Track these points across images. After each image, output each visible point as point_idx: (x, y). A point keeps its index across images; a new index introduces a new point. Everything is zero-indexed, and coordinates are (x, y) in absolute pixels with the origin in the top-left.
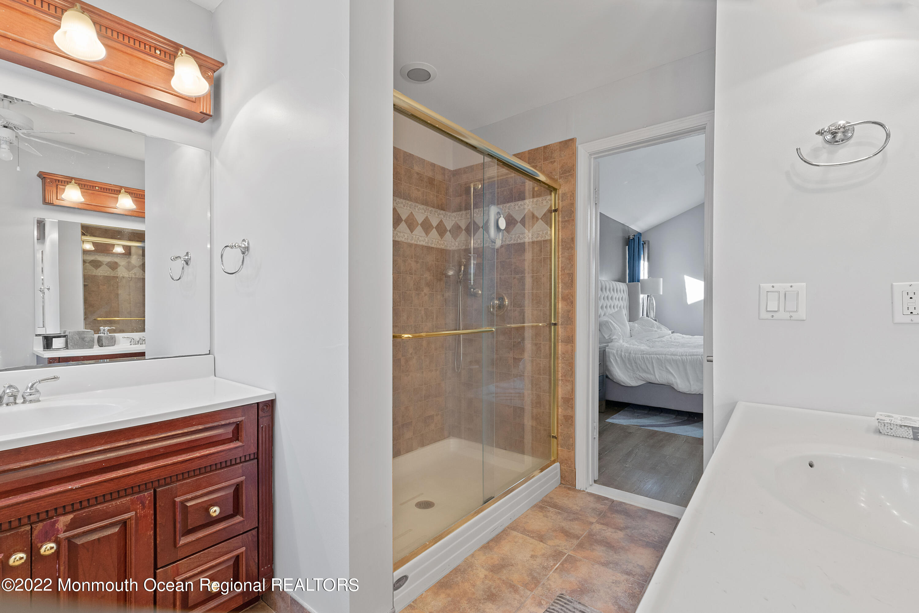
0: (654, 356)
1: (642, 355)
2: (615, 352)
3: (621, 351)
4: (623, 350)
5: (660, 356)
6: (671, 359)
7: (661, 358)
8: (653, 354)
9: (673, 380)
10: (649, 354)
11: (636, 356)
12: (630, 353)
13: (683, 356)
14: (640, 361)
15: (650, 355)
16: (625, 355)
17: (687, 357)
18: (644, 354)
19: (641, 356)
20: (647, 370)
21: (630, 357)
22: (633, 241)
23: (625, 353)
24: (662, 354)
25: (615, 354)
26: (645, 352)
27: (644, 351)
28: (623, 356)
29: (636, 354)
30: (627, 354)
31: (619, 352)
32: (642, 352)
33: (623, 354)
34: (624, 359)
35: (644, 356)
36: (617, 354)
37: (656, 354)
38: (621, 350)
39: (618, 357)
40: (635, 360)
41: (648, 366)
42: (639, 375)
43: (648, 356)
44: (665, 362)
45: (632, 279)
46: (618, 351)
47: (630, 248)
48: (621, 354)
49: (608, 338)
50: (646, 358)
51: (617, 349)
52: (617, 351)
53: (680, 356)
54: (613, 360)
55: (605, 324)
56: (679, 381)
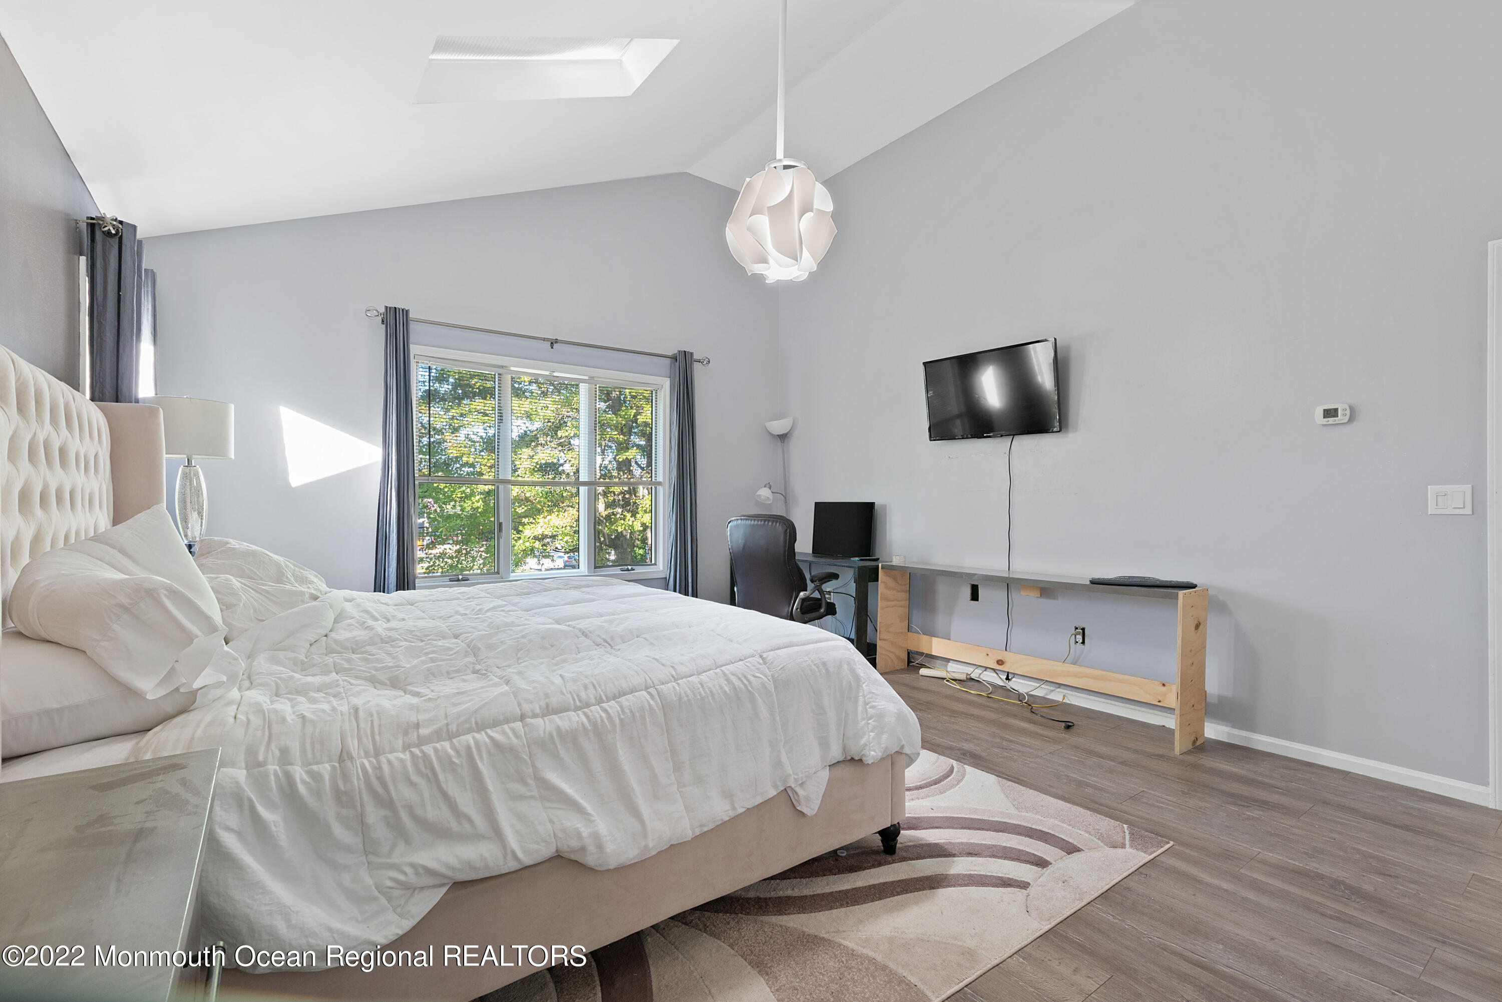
0: (477, 735)
1: (416, 751)
2: (240, 774)
3: (285, 756)
4: (295, 747)
5: (504, 733)
6: (555, 734)
7: (515, 741)
8: (469, 731)
9: (585, 832)
10: (450, 737)
11: (386, 767)
12: (344, 756)
13: (588, 705)
14: (412, 784)
15: (458, 734)
16: (316, 777)
17: (604, 705)
18: (422, 741)
19: (413, 755)
20: (454, 825)
21: (345, 776)
22: (115, 242)
23: (306, 764)
24: (507, 721)
25: (249, 792)
26: (424, 731)
27: (417, 726)
28: (302, 789)
29: (377, 753)
30: (325, 769)
31: (273, 768)
32: (406, 733)
33: (299, 772)
34: (310, 800)
35: (428, 749)
36: (259, 782)
37: (481, 727)
38: (284, 752)
39: (271, 805)
40: (380, 790)
41: (459, 800)
42: (413, 866)
43: (447, 745)
44: (531, 756)
45: (109, 390)
46: (260, 765)
47: (99, 265)
48: (288, 776)
49: (162, 692)
50: (439, 759)
51: (251, 751)
52: (254, 764)
53: (577, 709)
54: (240, 834)
55: (125, 609)
56: (602, 826)
